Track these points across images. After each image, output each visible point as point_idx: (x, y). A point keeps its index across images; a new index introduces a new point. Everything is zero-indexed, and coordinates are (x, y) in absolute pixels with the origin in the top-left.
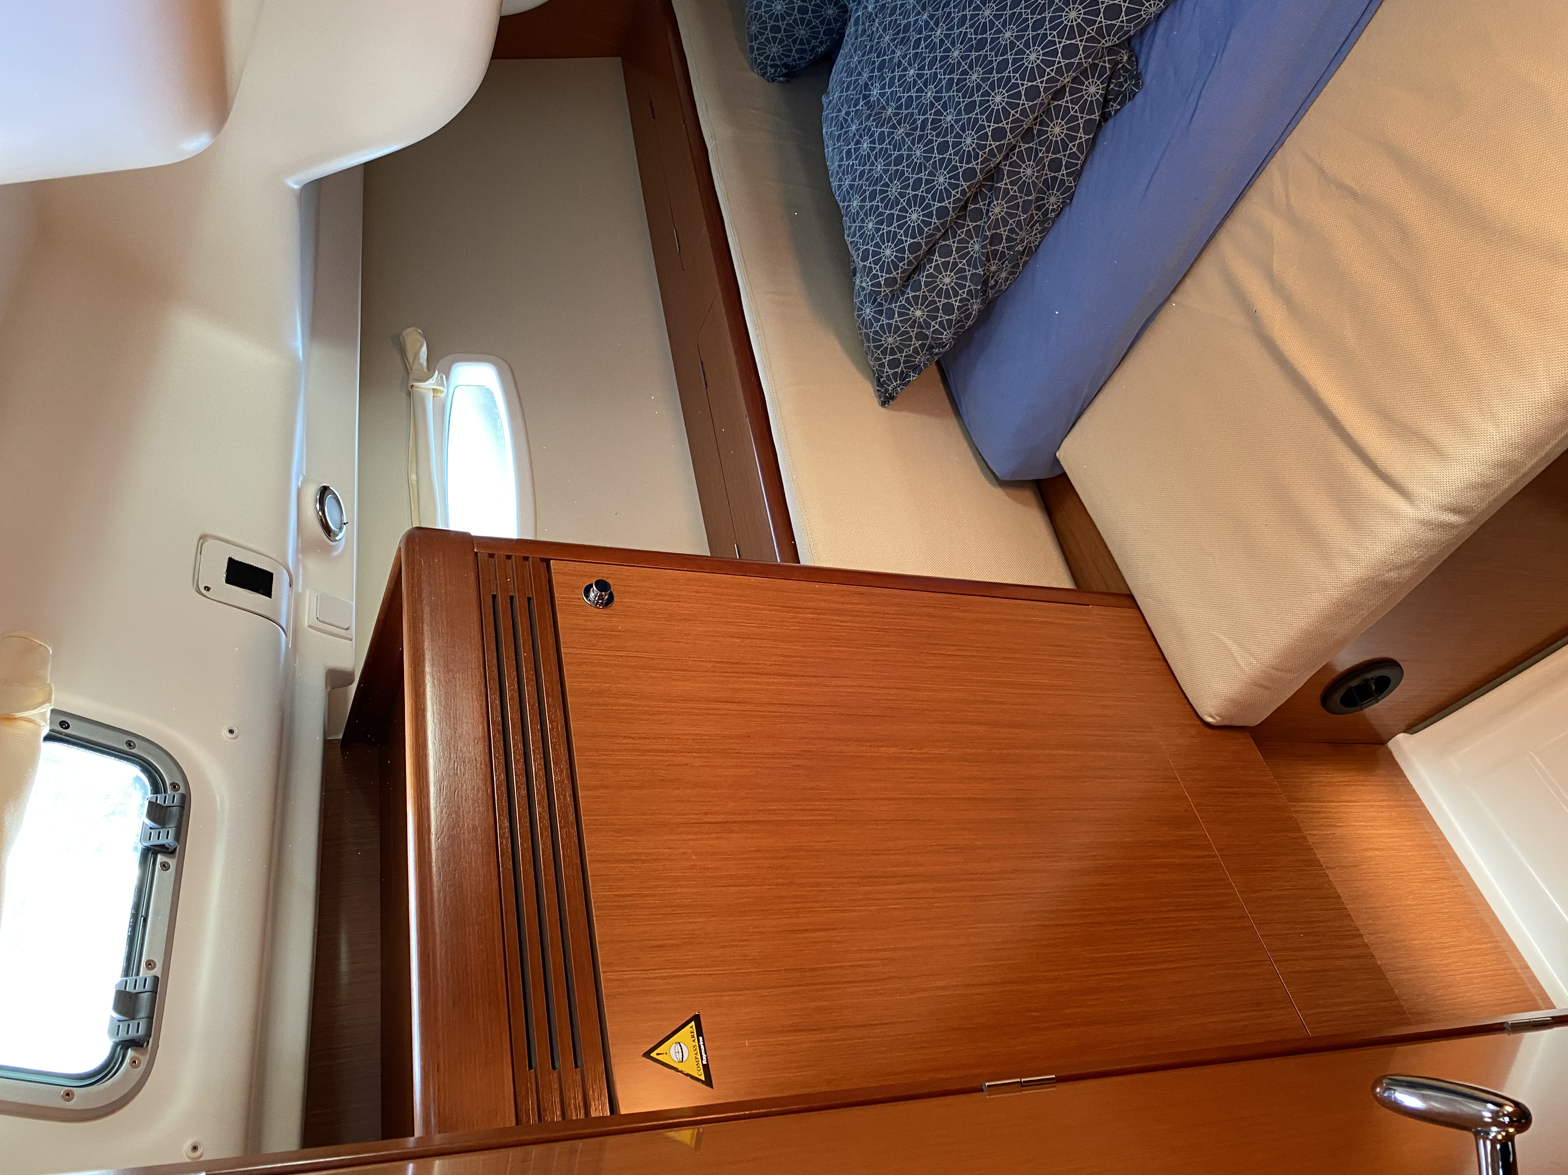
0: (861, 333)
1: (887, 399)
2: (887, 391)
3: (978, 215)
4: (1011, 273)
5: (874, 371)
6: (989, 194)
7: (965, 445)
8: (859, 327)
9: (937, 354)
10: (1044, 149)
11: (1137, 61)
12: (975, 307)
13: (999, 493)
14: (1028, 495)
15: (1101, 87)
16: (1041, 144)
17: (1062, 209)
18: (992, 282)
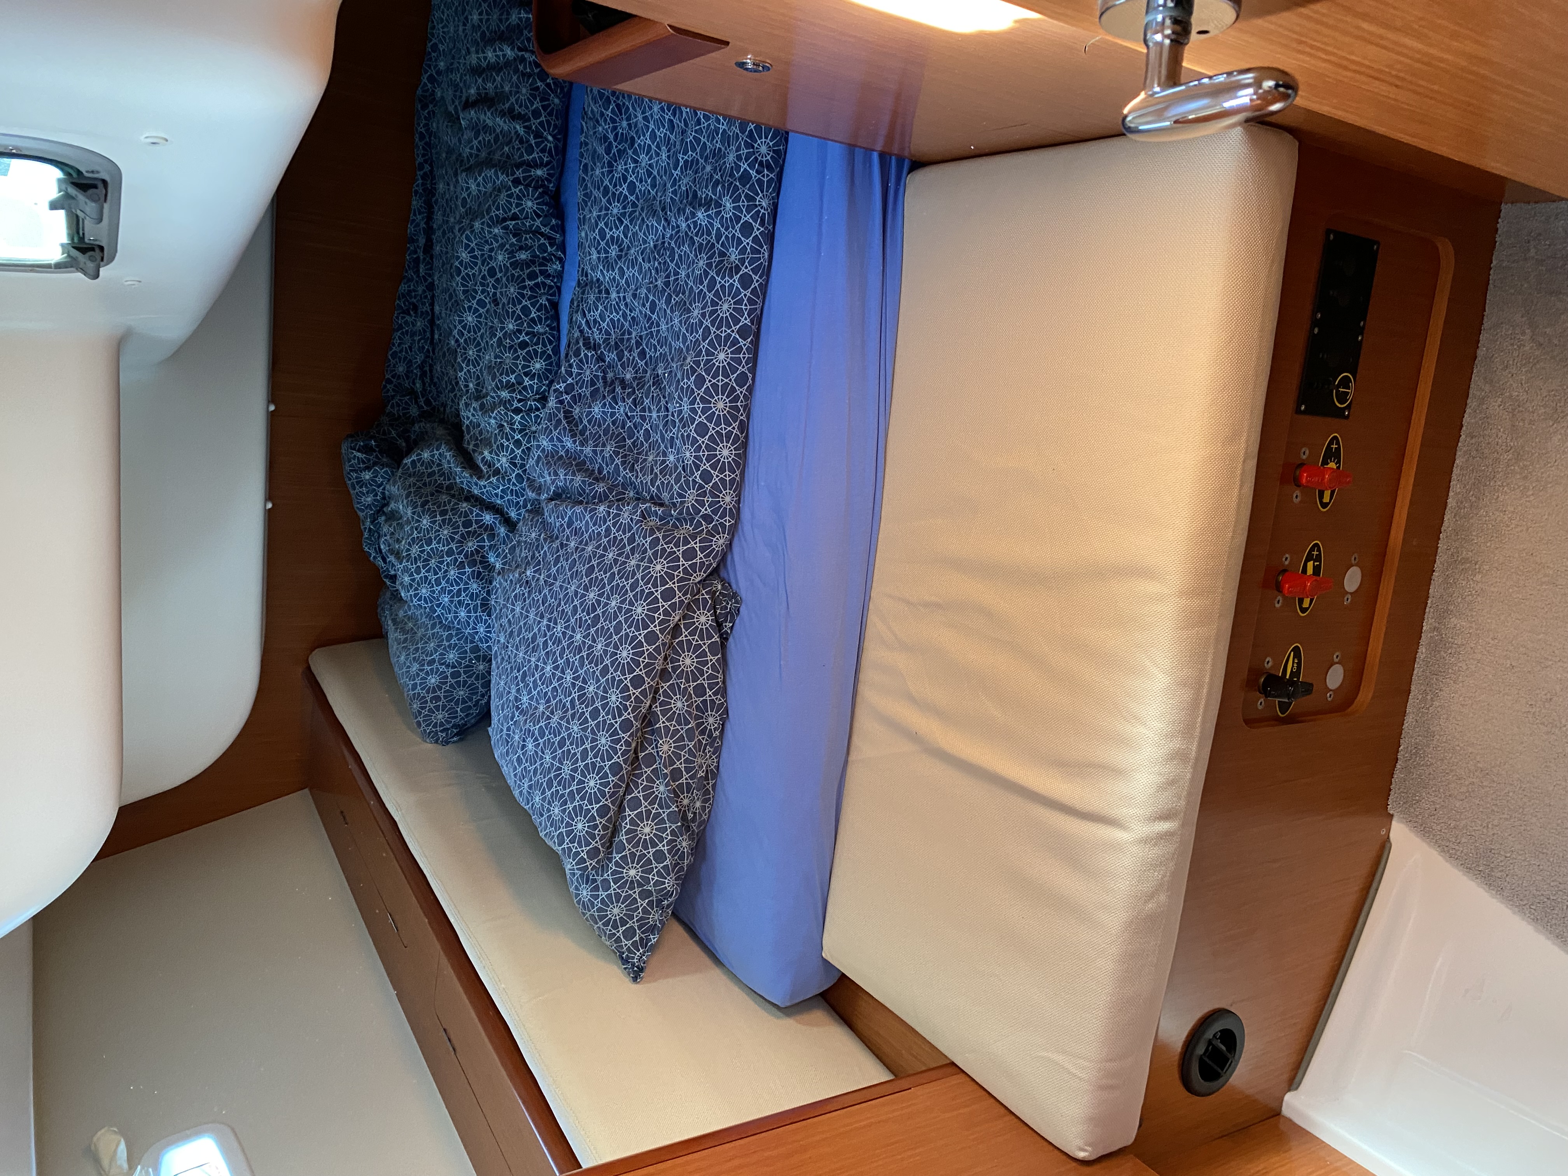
0: (587, 919)
1: (637, 973)
2: (633, 965)
3: (651, 760)
4: (705, 801)
5: (613, 950)
6: (653, 738)
7: (736, 990)
8: (583, 913)
9: (668, 906)
10: (683, 680)
11: (730, 585)
12: (684, 844)
13: (789, 1023)
14: (820, 1015)
15: (709, 614)
16: (679, 677)
17: (723, 725)
18: (690, 816)
